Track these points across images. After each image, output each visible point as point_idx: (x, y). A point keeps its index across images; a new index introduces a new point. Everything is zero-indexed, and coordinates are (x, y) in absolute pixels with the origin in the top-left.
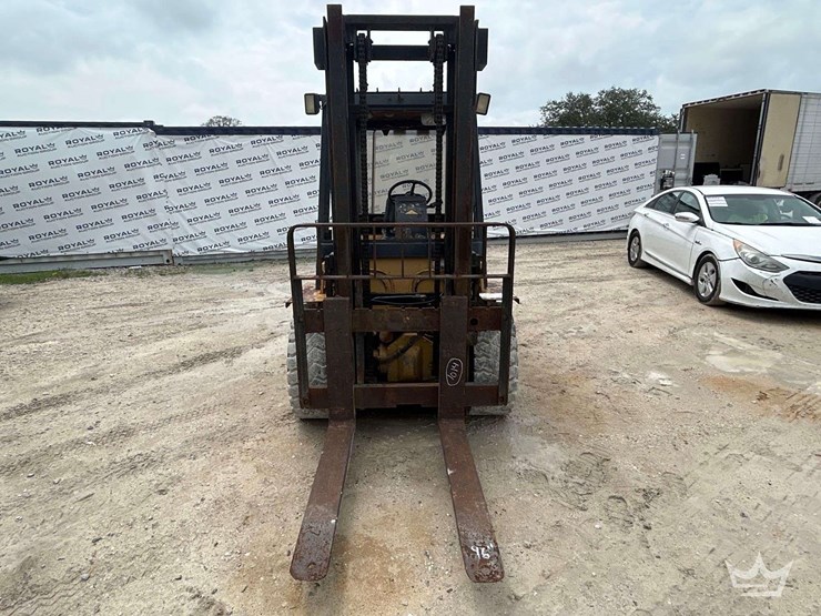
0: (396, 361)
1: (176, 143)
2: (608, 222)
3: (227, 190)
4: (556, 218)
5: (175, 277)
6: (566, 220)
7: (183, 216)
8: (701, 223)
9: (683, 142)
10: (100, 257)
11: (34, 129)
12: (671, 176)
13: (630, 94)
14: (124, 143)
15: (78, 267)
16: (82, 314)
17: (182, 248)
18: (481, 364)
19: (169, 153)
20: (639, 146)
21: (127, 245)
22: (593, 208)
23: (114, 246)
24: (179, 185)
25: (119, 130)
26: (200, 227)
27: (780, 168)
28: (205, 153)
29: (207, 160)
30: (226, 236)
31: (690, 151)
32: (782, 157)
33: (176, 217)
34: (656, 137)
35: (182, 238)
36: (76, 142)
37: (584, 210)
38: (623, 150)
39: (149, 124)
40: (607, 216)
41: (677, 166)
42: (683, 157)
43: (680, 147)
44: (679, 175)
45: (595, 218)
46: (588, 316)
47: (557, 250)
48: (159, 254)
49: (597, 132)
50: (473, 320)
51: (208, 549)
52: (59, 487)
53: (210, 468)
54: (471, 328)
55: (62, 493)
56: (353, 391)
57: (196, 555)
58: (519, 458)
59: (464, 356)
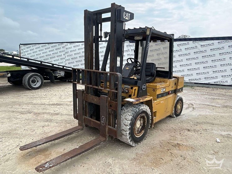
50: (111, 105)
51: (31, 139)
52: (36, 119)
53: (55, 126)
54: (110, 108)
55: (34, 120)
56: (83, 118)
57: (28, 139)
58: (114, 159)
59: (105, 116)
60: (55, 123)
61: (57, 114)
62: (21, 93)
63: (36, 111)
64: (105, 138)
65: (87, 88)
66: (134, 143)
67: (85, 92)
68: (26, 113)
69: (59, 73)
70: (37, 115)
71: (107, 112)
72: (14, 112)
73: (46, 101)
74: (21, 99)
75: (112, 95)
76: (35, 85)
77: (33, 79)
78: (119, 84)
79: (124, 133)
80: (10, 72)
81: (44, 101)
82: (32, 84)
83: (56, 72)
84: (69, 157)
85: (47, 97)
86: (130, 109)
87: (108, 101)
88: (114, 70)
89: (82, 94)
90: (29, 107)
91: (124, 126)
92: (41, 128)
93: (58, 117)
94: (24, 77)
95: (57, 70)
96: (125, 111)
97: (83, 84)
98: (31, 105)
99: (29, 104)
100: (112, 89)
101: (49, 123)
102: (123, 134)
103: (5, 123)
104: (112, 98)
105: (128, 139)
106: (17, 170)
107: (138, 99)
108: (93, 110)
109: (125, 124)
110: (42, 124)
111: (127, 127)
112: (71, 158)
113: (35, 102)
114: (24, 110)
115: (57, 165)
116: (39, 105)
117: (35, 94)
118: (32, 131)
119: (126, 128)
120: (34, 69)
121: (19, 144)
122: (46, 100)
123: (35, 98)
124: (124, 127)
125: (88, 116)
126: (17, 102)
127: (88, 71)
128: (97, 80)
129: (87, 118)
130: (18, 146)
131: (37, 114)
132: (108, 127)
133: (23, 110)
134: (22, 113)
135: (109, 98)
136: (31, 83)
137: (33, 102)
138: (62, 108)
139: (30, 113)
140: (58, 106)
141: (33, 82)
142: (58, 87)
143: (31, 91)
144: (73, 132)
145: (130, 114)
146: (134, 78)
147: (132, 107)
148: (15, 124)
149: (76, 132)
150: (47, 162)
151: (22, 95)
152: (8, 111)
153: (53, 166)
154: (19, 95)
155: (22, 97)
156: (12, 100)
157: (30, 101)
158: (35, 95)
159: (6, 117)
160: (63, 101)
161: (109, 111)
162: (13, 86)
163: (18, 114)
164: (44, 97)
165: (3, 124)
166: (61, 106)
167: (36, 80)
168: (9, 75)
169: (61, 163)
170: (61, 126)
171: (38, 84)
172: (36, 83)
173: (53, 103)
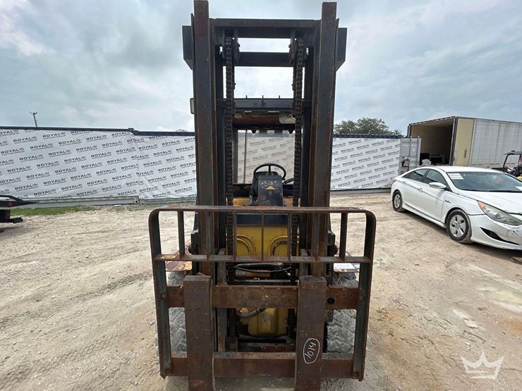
0: (256, 317)
1: (145, 139)
2: (375, 184)
3: (170, 165)
4: (347, 181)
5: (137, 212)
6: (352, 182)
7: (146, 178)
8: (448, 189)
9: (413, 142)
10: (100, 199)
11: (70, 132)
12: (408, 160)
13: (374, 121)
14: (116, 140)
15: (87, 205)
16: (69, 237)
17: (145, 195)
18: (334, 333)
19: (140, 145)
20: (390, 144)
21: (115, 193)
22: (366, 176)
23: (107, 194)
24: (145, 161)
25: (114, 133)
26: (155, 184)
27: (465, 157)
28: (160, 145)
29: (160, 149)
30: (169, 189)
31: (418, 147)
32: (466, 151)
33: (142, 178)
34: (399, 140)
35: (144, 190)
36: (91, 138)
37: (362, 177)
38: (382, 146)
39: (131, 130)
40: (374, 181)
41: (411, 155)
42: (414, 150)
43: (412, 145)
44: (412, 159)
45: (368, 181)
46: (383, 249)
47: (349, 199)
48: (132, 198)
49: (368, 137)
50: (330, 299)
56: (213, 363)
59: (321, 335)
129: (225, 359)
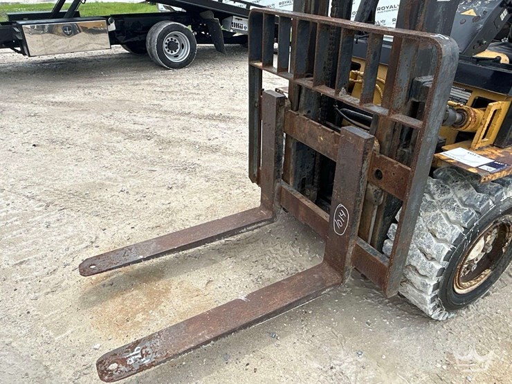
50: (378, 171)
51: (129, 227)
52: (157, 160)
53: (201, 191)
54: (375, 180)
55: (153, 163)
56: (276, 188)
57: (123, 225)
58: (361, 359)
59: (352, 207)
60: (202, 180)
61: (214, 150)
62: (142, 75)
63: (163, 133)
64: (342, 275)
65: (297, 90)
66: (444, 312)
67: (287, 103)
68: (139, 138)
69: (237, 25)
70: (164, 145)
71: (358, 195)
72: (112, 130)
73: (194, 105)
74: (139, 93)
75: (389, 131)
76: (176, 56)
77: (169, 38)
78: (438, 92)
79: (416, 279)
80: (115, 17)
81: (192, 103)
82: (170, 53)
83: (228, 19)
84: (208, 337)
85: (200, 92)
86: (458, 194)
87: (370, 154)
88: (422, 18)
89: (277, 110)
90: (151, 120)
91: (419, 257)
92: (164, 190)
93: (214, 160)
94: (149, 34)
95: (232, 15)
96: (436, 197)
97: (282, 71)
98: (158, 115)
99: (151, 110)
100: (397, 111)
101: (187, 178)
102: (407, 281)
103: (84, 162)
104: (387, 145)
105: (429, 302)
106: (69, 332)
107: (498, 152)
108: (311, 166)
109: (428, 251)
110: (170, 176)
111: (432, 263)
112: (216, 339)
113: (167, 104)
114: (137, 127)
115: (164, 362)
116: (176, 117)
117: (172, 82)
118: (138, 197)
119: (427, 266)
120: (176, 12)
121: (97, 238)
122: (194, 102)
123: (170, 92)
124: (417, 260)
125: (291, 183)
126: (127, 102)
127: (304, 23)
128: (334, 57)
129: (287, 192)
130: (92, 242)
131: (165, 143)
132: (355, 243)
133: (136, 125)
134: (129, 136)
135: (376, 143)
136: (166, 50)
137: (162, 103)
138: (229, 132)
139: (149, 138)
140: (222, 125)
141: (172, 46)
142: (231, 65)
143: (166, 72)
144: (243, 228)
145: (453, 218)
146: (497, 60)
147: (466, 187)
148: (104, 169)
149: (250, 228)
150: (137, 343)
151: (142, 82)
152: (100, 127)
153: (151, 365)
154: (137, 82)
155: (141, 87)
156: (118, 95)
157: (156, 102)
158: (172, 84)
159: (91, 144)
160: (238, 108)
161: (366, 190)
162: (129, 56)
163: (120, 138)
164: (194, 91)
165: (79, 164)
166: (231, 125)
167: (177, 42)
168: (112, 27)
169: (180, 354)
170: (217, 191)
171: (184, 55)
172: (178, 50)
173: (212, 112)
